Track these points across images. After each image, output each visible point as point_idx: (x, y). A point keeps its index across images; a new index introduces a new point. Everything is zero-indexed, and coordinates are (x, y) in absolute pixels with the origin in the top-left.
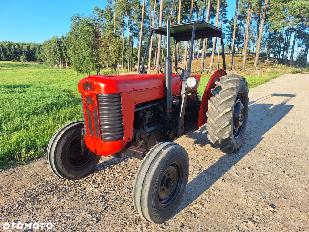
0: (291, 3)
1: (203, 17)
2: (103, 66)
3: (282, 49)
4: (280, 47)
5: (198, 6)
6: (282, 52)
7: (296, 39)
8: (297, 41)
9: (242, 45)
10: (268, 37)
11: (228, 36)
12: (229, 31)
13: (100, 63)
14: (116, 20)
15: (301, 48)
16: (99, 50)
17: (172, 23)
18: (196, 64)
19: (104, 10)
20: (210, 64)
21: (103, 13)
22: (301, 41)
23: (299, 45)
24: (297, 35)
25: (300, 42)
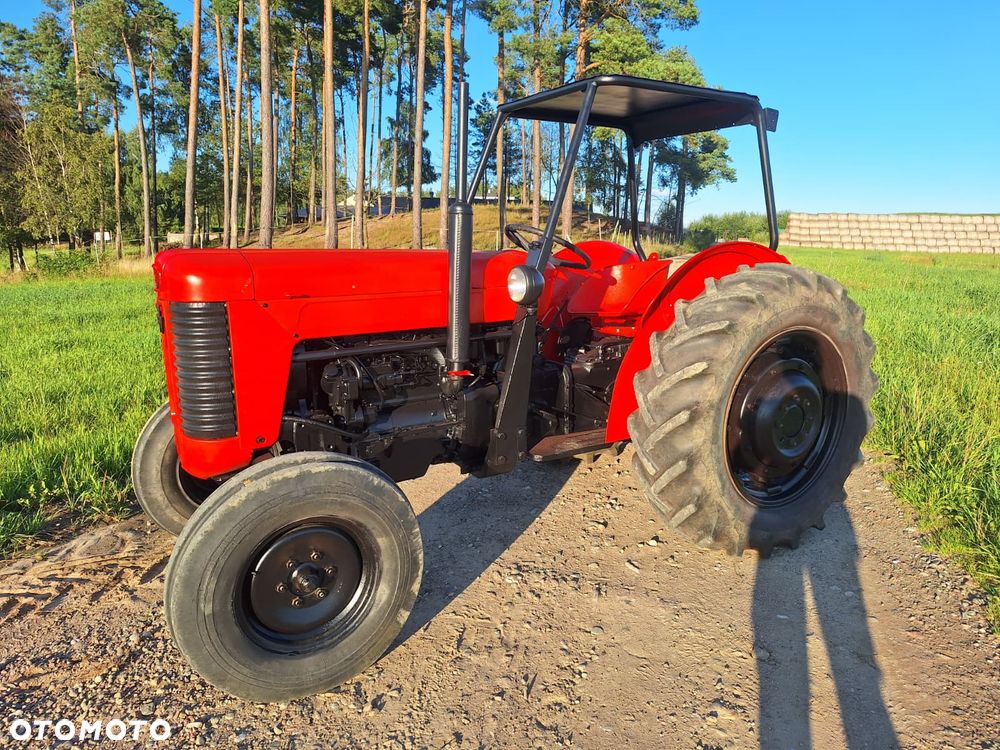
0: (643, 64)
1: (400, 84)
2: (36, 235)
3: (622, 193)
4: (617, 188)
5: (380, 50)
6: (622, 200)
7: (655, 164)
8: (658, 172)
9: (516, 177)
10: (585, 157)
11: (476, 148)
12: (477, 133)
13: (25, 226)
14: (83, 71)
15: (667, 189)
16: (19, 175)
17: (296, 94)
18: (391, 230)
19: (31, 31)
20: (438, 231)
21: (27, 43)
22: (667, 171)
23: (664, 183)
24: (656, 153)
25: (665, 174)
